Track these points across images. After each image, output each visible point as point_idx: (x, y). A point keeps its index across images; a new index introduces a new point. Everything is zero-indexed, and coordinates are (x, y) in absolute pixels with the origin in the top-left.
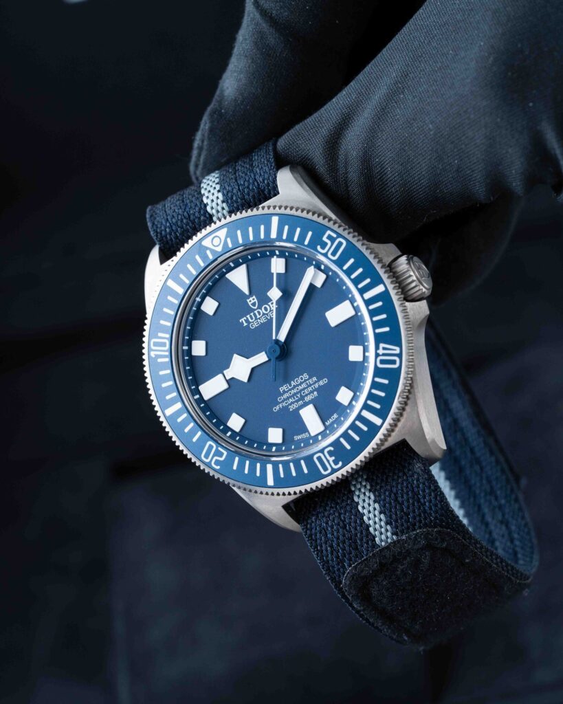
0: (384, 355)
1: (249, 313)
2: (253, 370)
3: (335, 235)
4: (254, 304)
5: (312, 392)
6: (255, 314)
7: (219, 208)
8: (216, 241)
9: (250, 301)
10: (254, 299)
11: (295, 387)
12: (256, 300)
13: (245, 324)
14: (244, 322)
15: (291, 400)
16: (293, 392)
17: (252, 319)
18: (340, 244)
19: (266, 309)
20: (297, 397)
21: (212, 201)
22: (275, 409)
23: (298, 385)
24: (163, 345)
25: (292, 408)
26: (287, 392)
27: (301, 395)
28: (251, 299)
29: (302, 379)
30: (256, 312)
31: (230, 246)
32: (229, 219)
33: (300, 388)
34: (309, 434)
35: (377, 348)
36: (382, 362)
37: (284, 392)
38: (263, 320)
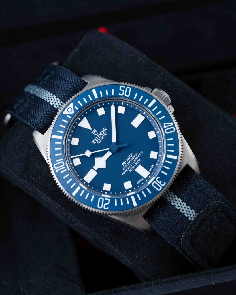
0: (167, 128)
1: (95, 138)
2: (107, 161)
3: (124, 87)
4: (96, 133)
5: (138, 160)
6: (98, 137)
8: (70, 110)
9: (93, 132)
10: (95, 131)
11: (128, 161)
12: (96, 131)
13: (95, 143)
14: (94, 142)
15: (129, 167)
16: (129, 163)
17: (97, 139)
18: (128, 90)
19: (102, 133)
20: (131, 165)
22: (123, 174)
23: (130, 160)
24: (61, 164)
25: (131, 171)
26: (126, 164)
27: (133, 163)
28: (93, 131)
29: (131, 156)
30: (98, 136)
33: (131, 160)
34: (144, 178)
35: (163, 126)
36: (167, 131)
37: (125, 165)
38: (103, 138)
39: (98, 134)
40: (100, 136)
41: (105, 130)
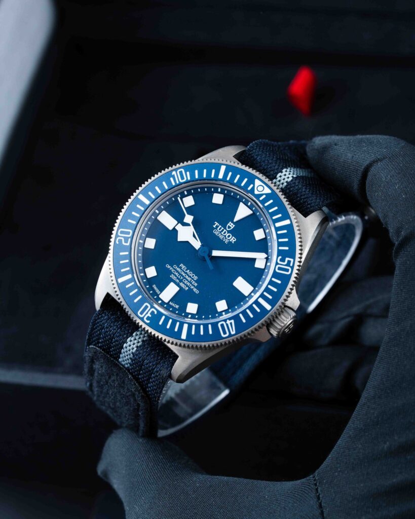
0: (227, 325)
1: (222, 226)
2: (188, 242)
3: (291, 265)
4: (229, 227)
5: (187, 286)
6: (223, 230)
7: (282, 181)
8: (260, 188)
11: (186, 273)
12: (232, 227)
13: (214, 226)
14: (216, 225)
15: (177, 274)
16: (183, 273)
17: (220, 229)
18: (287, 270)
19: (229, 236)
20: (180, 277)
21: (285, 175)
22: (167, 266)
23: (188, 275)
24: (182, 178)
25: (172, 276)
26: (181, 270)
27: (183, 279)
28: (232, 224)
29: (193, 276)
30: (225, 230)
31: (261, 199)
32: (277, 191)
33: (187, 277)
34: (160, 294)
35: (230, 319)
36: (222, 325)
37: (181, 268)
38: (221, 237)
39: (227, 231)
40: (225, 233)
41: (233, 240)
